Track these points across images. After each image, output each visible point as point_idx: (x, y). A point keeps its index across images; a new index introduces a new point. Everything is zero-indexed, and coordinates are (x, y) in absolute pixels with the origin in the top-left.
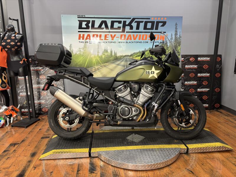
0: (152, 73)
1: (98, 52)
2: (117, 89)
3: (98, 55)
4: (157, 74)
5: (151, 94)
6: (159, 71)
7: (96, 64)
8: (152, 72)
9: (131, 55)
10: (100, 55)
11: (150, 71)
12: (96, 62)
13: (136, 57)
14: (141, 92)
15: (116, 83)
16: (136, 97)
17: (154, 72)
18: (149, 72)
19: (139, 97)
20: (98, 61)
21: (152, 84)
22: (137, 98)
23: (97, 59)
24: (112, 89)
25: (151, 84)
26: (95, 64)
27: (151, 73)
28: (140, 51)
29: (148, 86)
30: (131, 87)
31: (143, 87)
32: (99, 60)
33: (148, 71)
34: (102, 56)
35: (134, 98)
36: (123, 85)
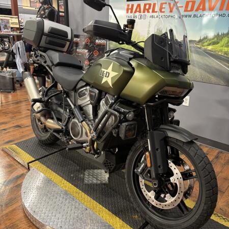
2: (78, 92)
4: (112, 78)
9: (200, 41)
13: (209, 45)
27: (105, 75)
28: (218, 34)
36: (85, 88)
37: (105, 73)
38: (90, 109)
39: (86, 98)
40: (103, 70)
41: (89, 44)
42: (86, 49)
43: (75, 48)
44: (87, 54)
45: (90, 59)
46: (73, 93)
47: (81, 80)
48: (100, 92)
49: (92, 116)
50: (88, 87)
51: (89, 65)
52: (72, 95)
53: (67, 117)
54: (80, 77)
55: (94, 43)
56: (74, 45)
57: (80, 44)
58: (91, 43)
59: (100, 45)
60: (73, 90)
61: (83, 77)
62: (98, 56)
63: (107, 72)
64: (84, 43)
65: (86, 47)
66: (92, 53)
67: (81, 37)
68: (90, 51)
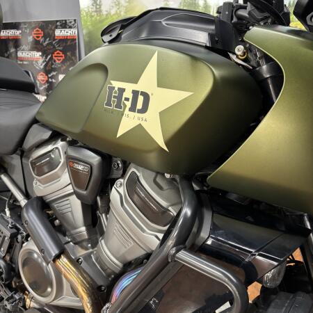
36: (50, 148)
37: (128, 94)
38: (74, 209)
39: (57, 177)
40: (117, 85)
41: (41, 40)
42: (38, 51)
43: (12, 50)
44: (41, 61)
45: (48, 70)
46: (15, 160)
47: (35, 121)
48: (107, 160)
49: (83, 229)
50: (60, 144)
51: (47, 82)
52: (13, 166)
53: (8, 233)
54: (32, 112)
55: (53, 37)
56: (11, 44)
57: (23, 41)
58: (45, 37)
59: (64, 40)
60: (14, 152)
61: (38, 113)
62: (63, 62)
63: (135, 93)
64: (30, 39)
65: (37, 46)
66: (51, 58)
67: (22, 26)
68: (45, 53)
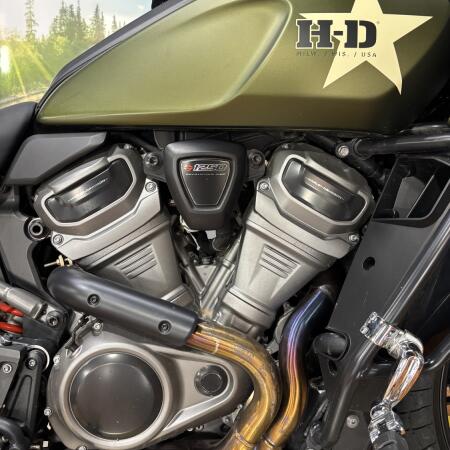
0: (352, 42)
1: (31, 22)
2: (43, 199)
3: (30, 35)
4: (398, 44)
5: (336, 231)
6: (413, 22)
7: (26, 81)
8: (352, 26)
10: (38, 37)
11: (338, 21)
12: (22, 73)
14: (253, 220)
15: (37, 143)
16: (213, 255)
17: (371, 29)
18: (325, 25)
19: (236, 259)
20: (34, 66)
21: (344, 152)
22: (220, 265)
23: (27, 59)
24: (12, 198)
25: (332, 152)
26: (18, 84)
27: (343, 39)
29: (313, 164)
30: (169, 177)
31: (267, 174)
32: (39, 64)
33: (315, 17)
34: (51, 42)
35: (200, 268)
